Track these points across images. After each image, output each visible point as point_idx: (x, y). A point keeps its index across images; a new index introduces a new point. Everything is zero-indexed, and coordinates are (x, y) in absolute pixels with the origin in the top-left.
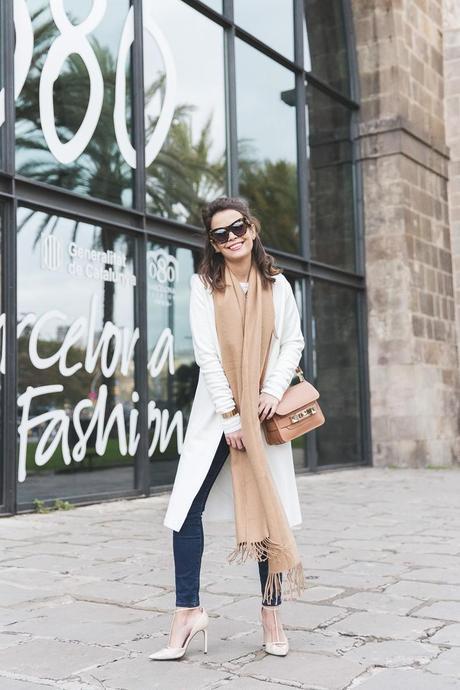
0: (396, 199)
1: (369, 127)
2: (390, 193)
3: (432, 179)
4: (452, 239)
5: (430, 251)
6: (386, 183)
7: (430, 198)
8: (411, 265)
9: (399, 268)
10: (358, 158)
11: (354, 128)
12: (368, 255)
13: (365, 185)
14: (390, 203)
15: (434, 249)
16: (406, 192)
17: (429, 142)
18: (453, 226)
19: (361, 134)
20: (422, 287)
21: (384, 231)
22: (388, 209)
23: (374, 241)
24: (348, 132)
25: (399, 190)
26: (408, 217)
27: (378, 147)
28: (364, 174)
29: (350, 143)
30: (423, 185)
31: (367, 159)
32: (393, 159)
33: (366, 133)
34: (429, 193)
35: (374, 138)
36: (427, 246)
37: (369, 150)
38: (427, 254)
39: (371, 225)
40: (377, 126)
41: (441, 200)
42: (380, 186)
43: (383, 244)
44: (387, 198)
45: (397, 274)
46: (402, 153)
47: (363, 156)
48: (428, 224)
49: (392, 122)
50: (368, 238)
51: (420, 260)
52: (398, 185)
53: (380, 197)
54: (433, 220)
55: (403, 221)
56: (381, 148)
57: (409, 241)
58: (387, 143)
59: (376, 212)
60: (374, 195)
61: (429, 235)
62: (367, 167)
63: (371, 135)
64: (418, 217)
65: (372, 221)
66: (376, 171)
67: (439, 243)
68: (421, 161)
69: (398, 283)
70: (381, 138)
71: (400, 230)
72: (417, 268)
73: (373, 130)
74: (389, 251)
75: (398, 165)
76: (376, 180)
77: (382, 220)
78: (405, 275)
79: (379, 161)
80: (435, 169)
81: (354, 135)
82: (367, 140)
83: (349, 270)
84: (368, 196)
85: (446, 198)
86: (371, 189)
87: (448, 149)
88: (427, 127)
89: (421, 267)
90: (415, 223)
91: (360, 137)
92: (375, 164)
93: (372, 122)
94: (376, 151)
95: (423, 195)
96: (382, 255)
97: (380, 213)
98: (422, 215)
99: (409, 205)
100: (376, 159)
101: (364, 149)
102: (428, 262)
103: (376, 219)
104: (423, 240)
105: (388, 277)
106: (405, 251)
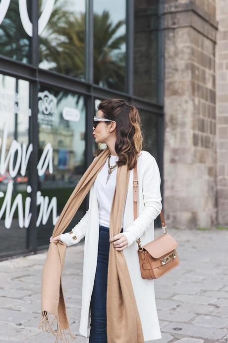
0: (186, 56)
1: (171, 7)
2: (182, 52)
3: (208, 43)
4: (217, 82)
5: (204, 91)
6: (180, 46)
7: (206, 56)
8: (193, 100)
9: (186, 102)
10: (163, 27)
11: (161, 6)
12: (167, 92)
13: (166, 46)
14: (182, 59)
15: (207, 89)
16: (193, 52)
17: (207, 18)
18: (218, 73)
19: (166, 11)
20: (199, 114)
21: (177, 77)
22: (181, 63)
23: (170, 84)
24: (157, 9)
25: (189, 51)
26: (193, 68)
27: (176, 21)
28: (166, 38)
29: (157, 17)
30: (202, 47)
31: (168, 29)
32: (186, 30)
33: (169, 11)
34: (205, 52)
35: (173, 15)
36: (202, 87)
37: (170, 23)
38: (203, 93)
39: (170, 73)
40: (176, 7)
41: (212, 56)
42: (176, 47)
43: (177, 86)
44: (180, 56)
45: (184, 106)
46: (191, 27)
47: (166, 27)
48: (204, 72)
49: (186, 5)
50: (167, 81)
51: (198, 96)
52: (188, 47)
53: (176, 54)
54: (207, 70)
55: (190, 72)
56: (178, 22)
57: (193, 84)
58: (182, 19)
59: (172, 64)
60: (172, 53)
61: (204, 80)
62: (168, 33)
63: (171, 13)
64: (198, 69)
65: (170, 70)
66: (174, 37)
67: (209, 85)
68: (202, 31)
69: (185, 112)
70: (178, 16)
71: (188, 77)
72: (197, 102)
73: (173, 9)
74: (180, 91)
75: (189, 34)
76: (174, 43)
77: (176, 70)
78: (190, 107)
79: (176, 30)
80: (210, 36)
81: (161, 12)
82: (169, 16)
83: (154, 101)
84: (168, 53)
85: (214, 55)
86: (170, 49)
87: (217, 23)
88: (206, 8)
89: (199, 102)
90: (197, 72)
91: (165, 14)
92: (173, 32)
93: (173, 4)
94: (174, 23)
95: (202, 54)
96: (175, 93)
97: (175, 65)
98: (201, 68)
99: (194, 60)
100: (174, 29)
101: (167, 22)
102: (203, 98)
103: (173, 69)
104: (201, 84)
105: (178, 107)
106: (191, 91)
